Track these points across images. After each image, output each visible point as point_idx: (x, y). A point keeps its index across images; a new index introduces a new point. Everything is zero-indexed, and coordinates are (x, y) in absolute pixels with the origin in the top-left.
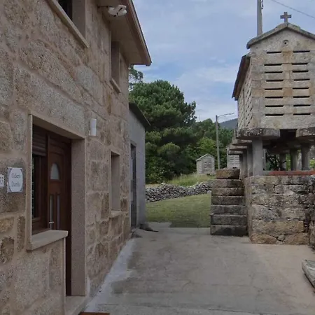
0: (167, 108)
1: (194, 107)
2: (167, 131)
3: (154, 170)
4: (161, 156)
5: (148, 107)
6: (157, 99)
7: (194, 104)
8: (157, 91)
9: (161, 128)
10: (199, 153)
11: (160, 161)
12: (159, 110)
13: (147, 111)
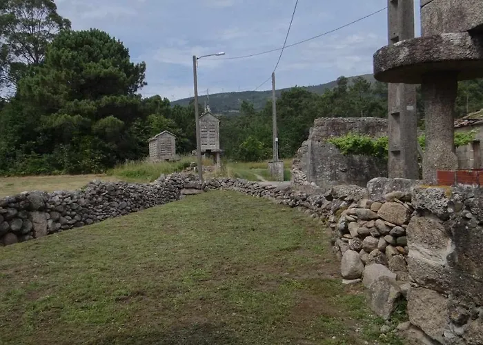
0: (106, 67)
1: (143, 70)
2: (105, 100)
3: (87, 155)
4: (97, 134)
5: (77, 64)
6: (90, 54)
7: (144, 65)
8: (90, 43)
9: (96, 96)
10: (149, 133)
11: (95, 142)
12: (94, 69)
13: (75, 70)
